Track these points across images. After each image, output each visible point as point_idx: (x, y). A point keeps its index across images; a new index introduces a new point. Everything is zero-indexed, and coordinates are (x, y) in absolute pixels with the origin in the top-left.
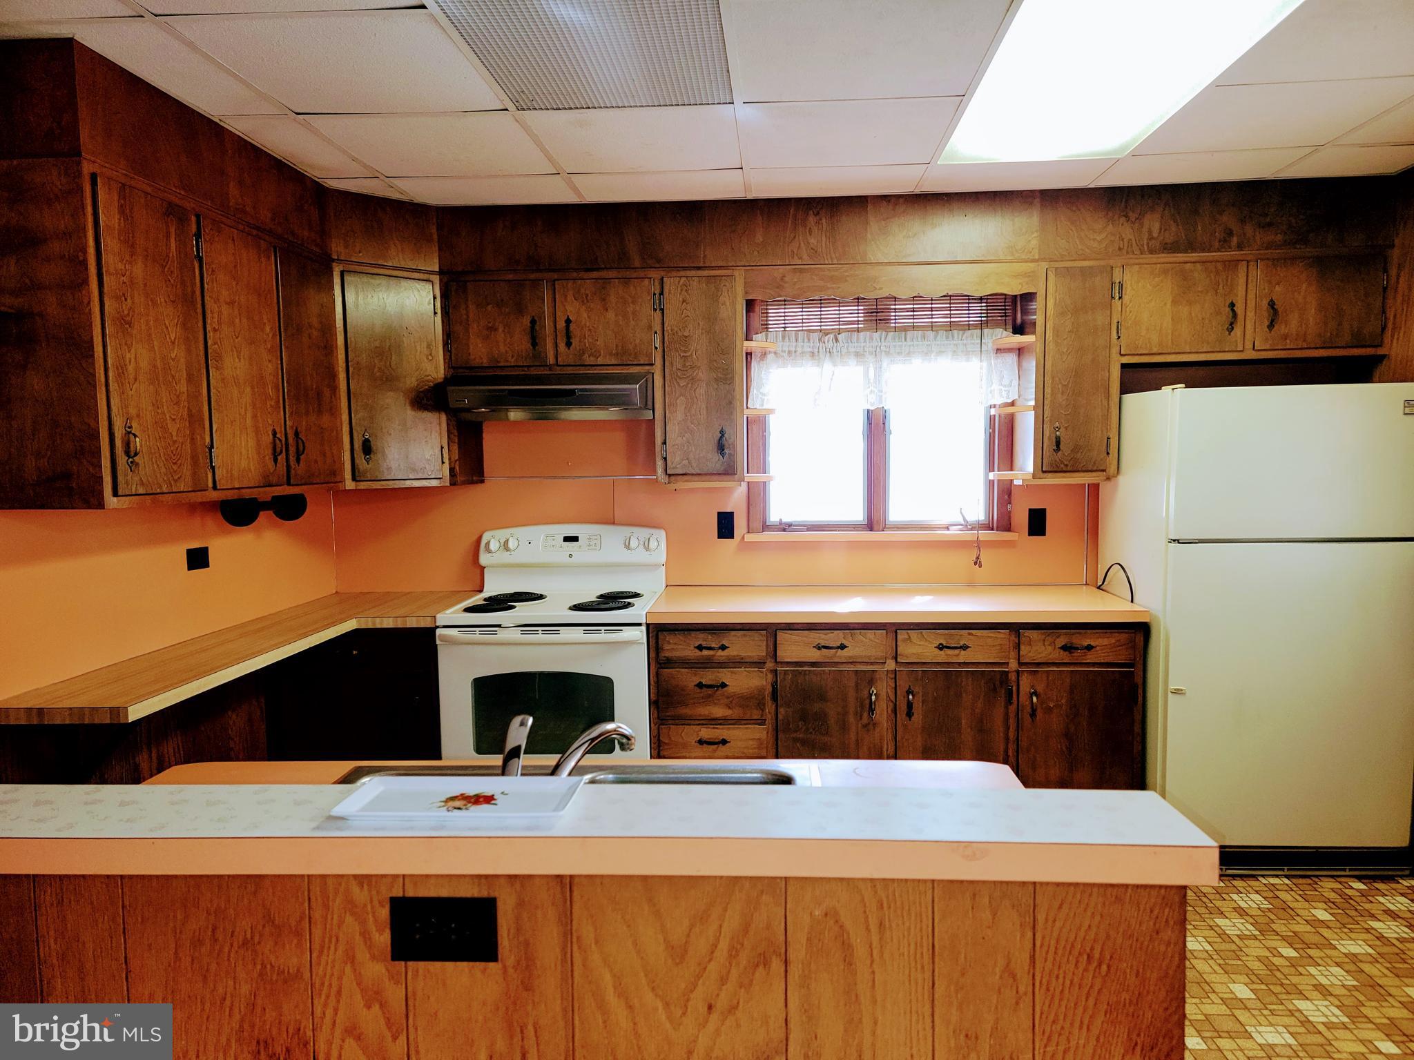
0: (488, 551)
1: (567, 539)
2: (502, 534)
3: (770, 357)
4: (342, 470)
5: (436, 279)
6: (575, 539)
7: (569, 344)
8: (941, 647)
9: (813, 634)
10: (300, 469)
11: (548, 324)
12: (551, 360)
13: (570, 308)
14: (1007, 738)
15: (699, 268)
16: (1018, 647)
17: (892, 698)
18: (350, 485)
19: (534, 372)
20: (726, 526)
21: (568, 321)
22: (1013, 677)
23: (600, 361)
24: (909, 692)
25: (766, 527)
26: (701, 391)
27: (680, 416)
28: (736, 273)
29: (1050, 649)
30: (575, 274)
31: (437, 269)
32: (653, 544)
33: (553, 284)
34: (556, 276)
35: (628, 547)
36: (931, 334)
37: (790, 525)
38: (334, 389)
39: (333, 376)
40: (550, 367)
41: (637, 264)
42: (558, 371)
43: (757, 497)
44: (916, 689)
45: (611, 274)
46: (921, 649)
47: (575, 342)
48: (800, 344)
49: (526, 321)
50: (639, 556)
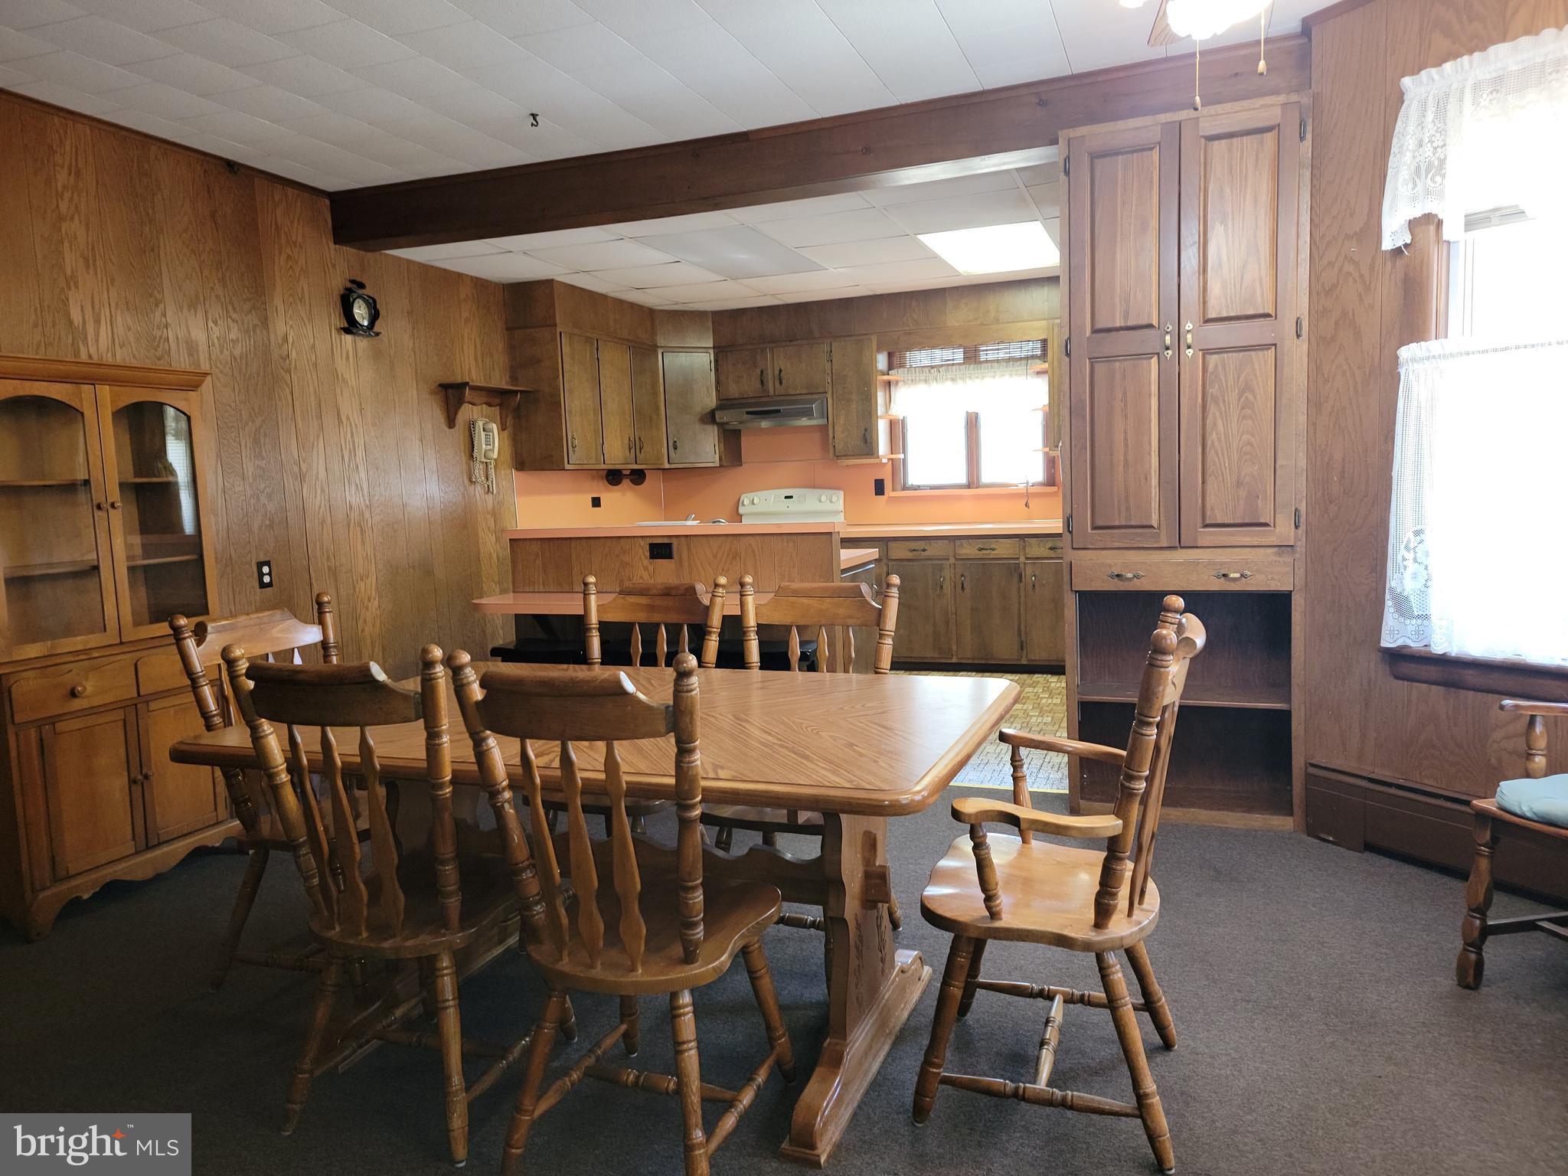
0: (744, 505)
1: (786, 497)
2: (751, 495)
3: (900, 384)
4: (663, 457)
5: (712, 351)
6: (791, 497)
7: (781, 383)
8: (981, 549)
9: (908, 543)
10: (640, 457)
11: (770, 371)
12: (771, 392)
13: (782, 363)
14: (1020, 603)
15: (851, 336)
16: (1024, 548)
17: (953, 579)
18: (667, 466)
19: (763, 399)
20: (879, 488)
21: (780, 371)
22: (1022, 566)
23: (798, 392)
24: (962, 576)
25: (905, 488)
26: (854, 405)
27: (842, 421)
28: (872, 337)
29: (1043, 549)
30: (784, 344)
31: (712, 345)
32: (834, 499)
33: (772, 349)
34: (773, 345)
35: (820, 501)
36: (995, 365)
37: (919, 486)
38: (658, 415)
39: (658, 408)
40: (771, 397)
41: (817, 335)
42: (776, 399)
43: (898, 468)
44: (966, 574)
45: (805, 342)
46: (969, 550)
47: (784, 381)
48: (918, 374)
49: (758, 371)
50: (828, 506)
